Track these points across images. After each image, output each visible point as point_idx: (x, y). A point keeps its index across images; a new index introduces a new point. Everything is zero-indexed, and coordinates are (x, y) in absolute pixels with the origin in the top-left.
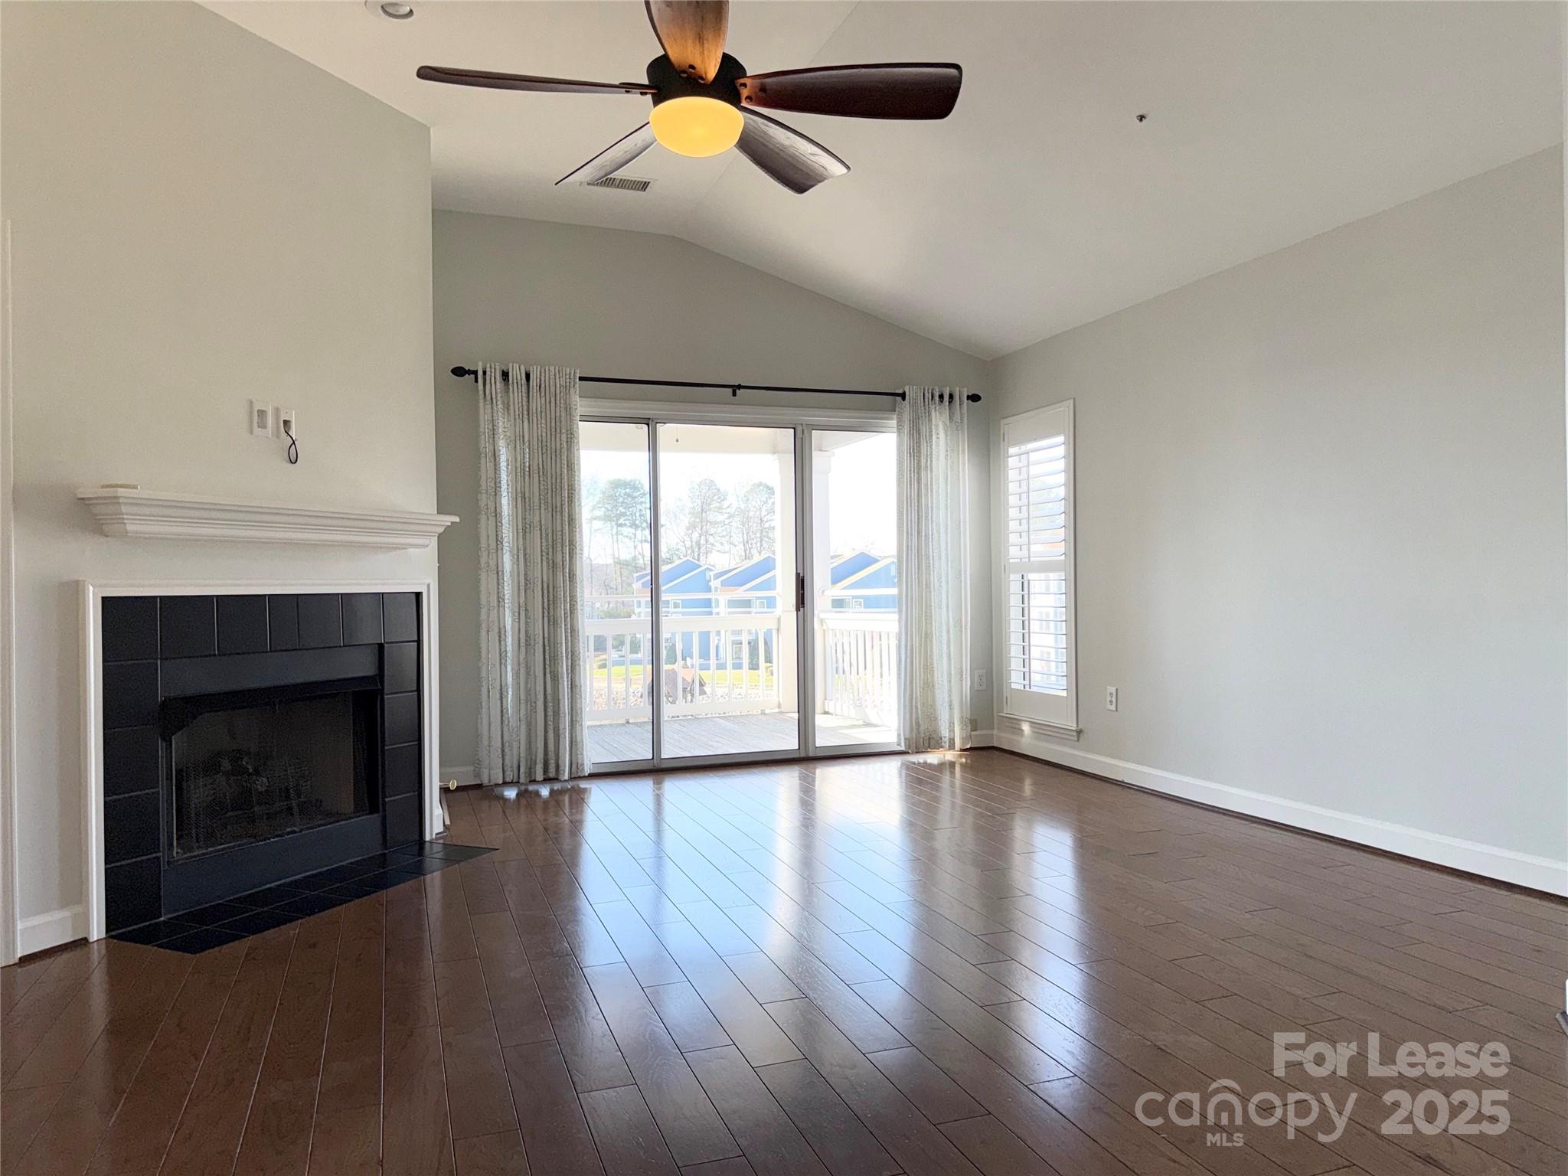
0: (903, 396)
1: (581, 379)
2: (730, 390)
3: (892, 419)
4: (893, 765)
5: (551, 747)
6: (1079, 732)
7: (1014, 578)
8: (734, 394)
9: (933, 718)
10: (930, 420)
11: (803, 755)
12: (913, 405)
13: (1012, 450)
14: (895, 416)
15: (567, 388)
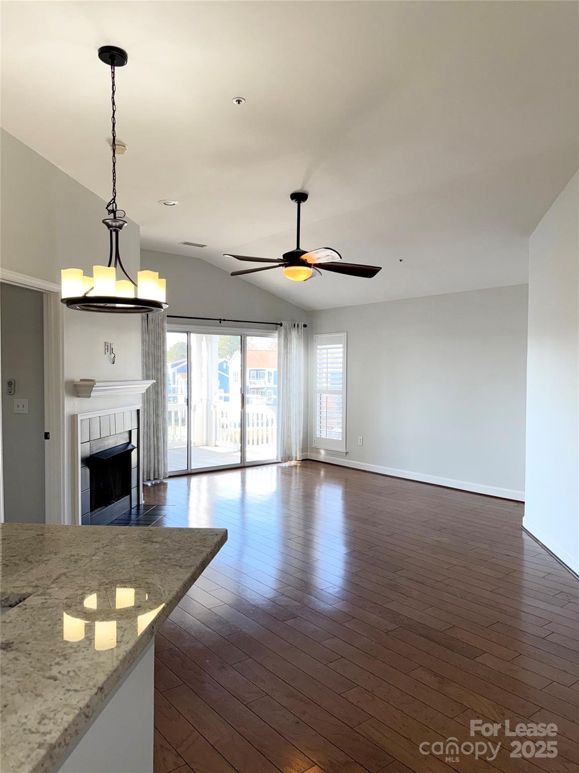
0: (281, 325)
1: (168, 316)
2: (219, 321)
3: (275, 333)
4: (275, 467)
5: (156, 466)
6: (347, 453)
7: (319, 395)
8: (220, 322)
9: (290, 449)
10: (291, 335)
11: (242, 465)
12: (285, 329)
13: (318, 347)
14: (277, 332)
15: (162, 321)
